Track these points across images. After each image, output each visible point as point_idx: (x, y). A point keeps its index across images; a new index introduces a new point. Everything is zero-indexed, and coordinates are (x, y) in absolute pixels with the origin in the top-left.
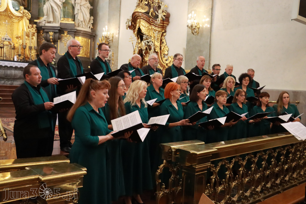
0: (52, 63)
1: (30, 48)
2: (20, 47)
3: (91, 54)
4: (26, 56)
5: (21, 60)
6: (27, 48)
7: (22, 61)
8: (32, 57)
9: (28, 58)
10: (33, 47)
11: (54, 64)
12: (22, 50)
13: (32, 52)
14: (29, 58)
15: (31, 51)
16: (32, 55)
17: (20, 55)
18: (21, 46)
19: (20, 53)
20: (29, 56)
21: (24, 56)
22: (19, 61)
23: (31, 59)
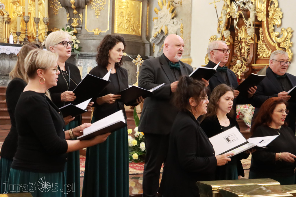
0: (75, 47)
1: (37, 21)
2: (19, 20)
3: (144, 29)
4: (29, 36)
5: (20, 42)
6: (32, 21)
7: (22, 44)
8: (40, 36)
9: (33, 38)
10: (41, 19)
11: (77, 48)
12: (23, 24)
13: (40, 28)
14: (36, 38)
15: (38, 26)
16: (39, 33)
17: (18, 34)
18: (21, 18)
19: (19, 30)
20: (35, 36)
21: (26, 34)
22: (18, 43)
23: (39, 40)
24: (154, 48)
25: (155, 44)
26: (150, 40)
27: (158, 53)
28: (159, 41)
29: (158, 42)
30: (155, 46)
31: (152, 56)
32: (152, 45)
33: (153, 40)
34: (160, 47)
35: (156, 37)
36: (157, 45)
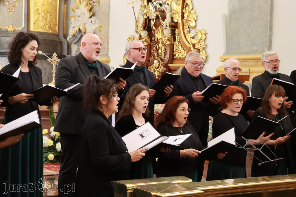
24: (72, 47)
25: (73, 42)
26: (68, 39)
27: (76, 52)
28: (77, 40)
29: (75, 41)
30: (72, 44)
31: (70, 55)
32: (70, 44)
33: (70, 39)
34: (78, 46)
35: (74, 36)
36: (75, 43)
